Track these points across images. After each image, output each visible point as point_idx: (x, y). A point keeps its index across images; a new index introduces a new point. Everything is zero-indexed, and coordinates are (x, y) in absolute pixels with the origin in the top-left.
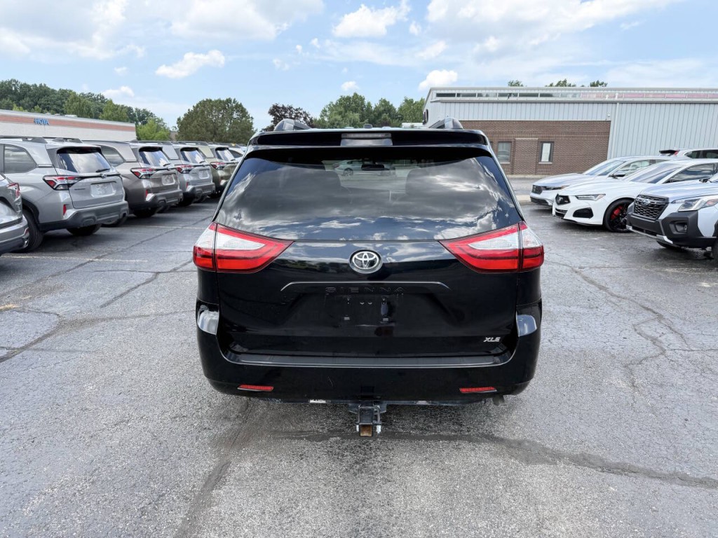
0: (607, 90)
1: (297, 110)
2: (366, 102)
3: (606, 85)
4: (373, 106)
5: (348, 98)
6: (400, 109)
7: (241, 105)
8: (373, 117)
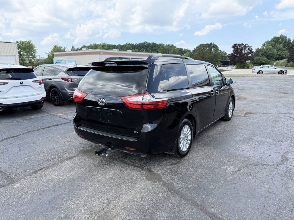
1: (245, 45)
5: (277, 38)
7: (216, 45)
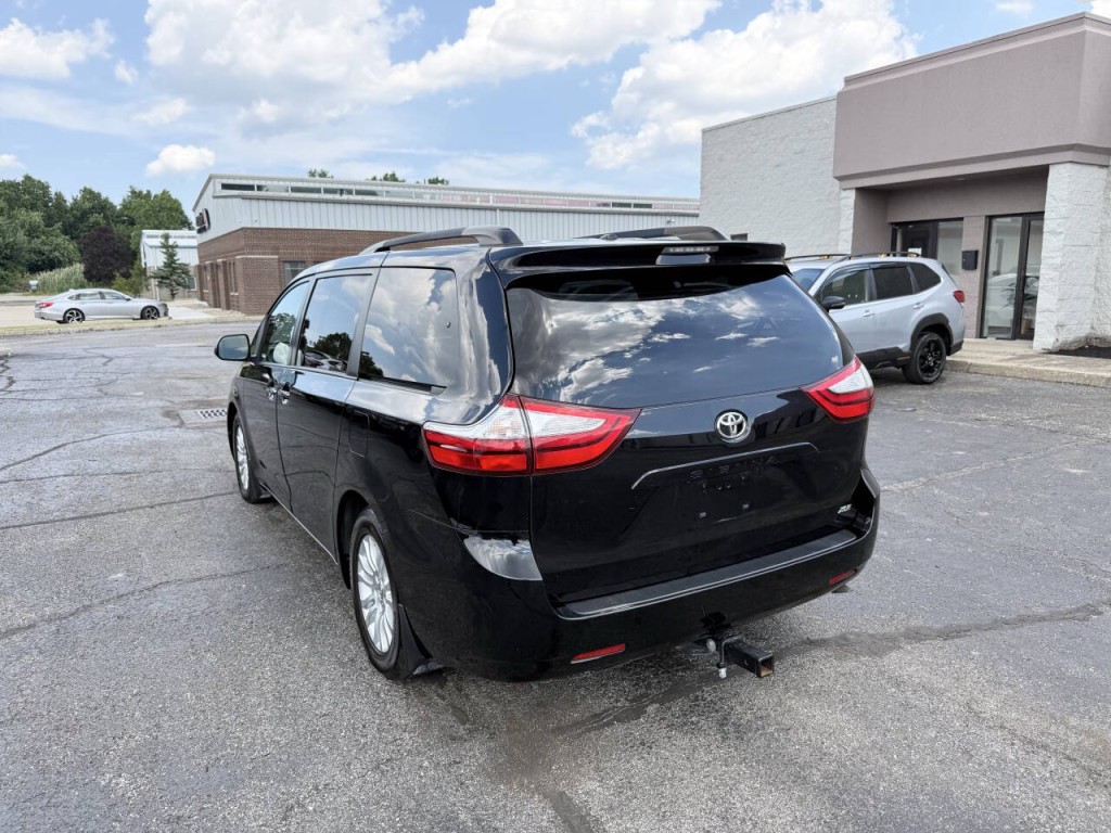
0: (450, 189)
2: (53, 191)
3: (447, 182)
4: (69, 202)
5: (13, 186)
6: (125, 206)
8: (72, 219)
